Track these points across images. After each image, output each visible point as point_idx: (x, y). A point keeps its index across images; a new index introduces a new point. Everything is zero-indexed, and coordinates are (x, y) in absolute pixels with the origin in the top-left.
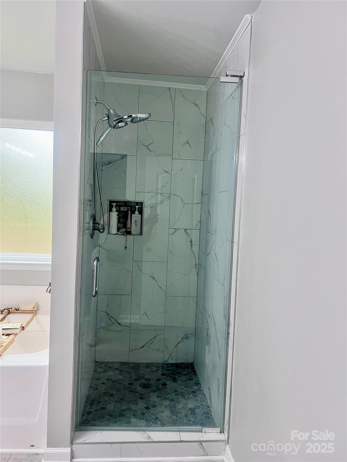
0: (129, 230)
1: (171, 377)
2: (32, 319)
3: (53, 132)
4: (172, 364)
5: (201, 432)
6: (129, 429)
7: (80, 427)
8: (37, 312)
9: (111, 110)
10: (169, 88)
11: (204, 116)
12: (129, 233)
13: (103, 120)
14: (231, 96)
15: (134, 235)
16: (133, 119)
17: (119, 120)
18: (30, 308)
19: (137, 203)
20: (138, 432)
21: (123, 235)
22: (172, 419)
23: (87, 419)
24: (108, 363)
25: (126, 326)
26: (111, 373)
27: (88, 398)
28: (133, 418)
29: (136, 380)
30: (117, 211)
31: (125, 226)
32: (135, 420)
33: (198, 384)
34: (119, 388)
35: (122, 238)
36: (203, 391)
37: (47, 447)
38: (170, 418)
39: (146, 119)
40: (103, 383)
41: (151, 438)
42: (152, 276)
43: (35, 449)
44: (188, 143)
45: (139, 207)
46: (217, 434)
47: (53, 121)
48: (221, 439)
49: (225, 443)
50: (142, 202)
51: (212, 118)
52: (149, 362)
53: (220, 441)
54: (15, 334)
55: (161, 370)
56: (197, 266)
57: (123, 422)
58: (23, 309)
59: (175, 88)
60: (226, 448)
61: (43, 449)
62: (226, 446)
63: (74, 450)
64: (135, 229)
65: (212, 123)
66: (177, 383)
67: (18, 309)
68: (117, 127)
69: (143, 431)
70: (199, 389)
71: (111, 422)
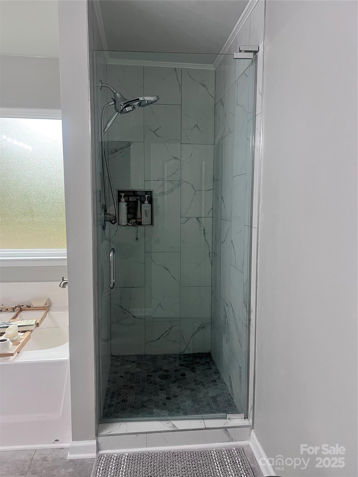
0: (139, 220)
1: (189, 367)
2: (45, 316)
3: (61, 120)
4: (189, 355)
5: (226, 418)
6: (153, 419)
7: (103, 419)
8: (50, 308)
9: (117, 94)
10: (175, 68)
11: (213, 98)
12: (140, 224)
13: (109, 105)
14: (244, 73)
15: (144, 225)
16: (141, 102)
17: (126, 105)
18: (42, 304)
19: (146, 192)
20: (162, 422)
21: (134, 226)
22: (195, 408)
23: (108, 412)
24: (125, 356)
25: (141, 319)
26: (129, 366)
27: (107, 391)
28: (155, 409)
29: (155, 371)
30: (126, 201)
31: (135, 217)
32: (158, 410)
33: (217, 372)
34: (138, 381)
35: (132, 230)
36: (223, 380)
37: (72, 441)
38: (192, 407)
39: (154, 102)
40: (121, 377)
41: (176, 427)
42: (165, 267)
43: (59, 443)
44: (197, 127)
45: (148, 196)
46: (242, 420)
47: (61, 109)
48: (245, 425)
49: (250, 428)
50: (152, 190)
51: (222, 98)
52: (166, 353)
53: (245, 427)
54: (31, 331)
55: (179, 361)
56: (211, 255)
57: (146, 413)
58: (35, 306)
59: (182, 69)
60: (251, 433)
61: (68, 443)
62: (252, 431)
63: (100, 442)
64: (145, 219)
65: (223, 104)
66: (196, 373)
67: (30, 306)
68: (124, 112)
69: (167, 420)
70: (219, 378)
71: (134, 414)
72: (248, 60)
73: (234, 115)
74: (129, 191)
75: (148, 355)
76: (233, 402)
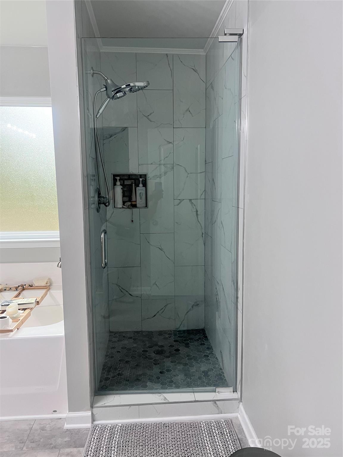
0: (134, 203)
1: (183, 343)
2: (46, 294)
3: (51, 107)
4: (184, 331)
5: (215, 392)
6: (146, 392)
7: (99, 392)
8: (51, 287)
9: (108, 80)
10: (167, 54)
11: (204, 82)
12: (135, 206)
13: (101, 92)
14: (230, 57)
15: (139, 208)
16: (131, 88)
17: (117, 90)
18: (43, 284)
19: (141, 176)
20: (154, 395)
21: (129, 208)
22: (187, 382)
23: (105, 385)
24: (122, 332)
25: (137, 297)
26: (126, 342)
27: (104, 365)
28: (148, 382)
29: (150, 347)
30: (121, 185)
31: (130, 200)
32: (151, 383)
33: (210, 348)
34: (134, 356)
35: (128, 212)
36: (215, 355)
37: (69, 412)
38: (184, 381)
39: (144, 88)
40: (118, 352)
41: (167, 399)
42: (160, 247)
43: (57, 414)
44: (188, 111)
45: (143, 180)
46: (231, 393)
47: (50, 96)
48: (234, 398)
49: (238, 401)
50: (146, 174)
51: (212, 82)
52: (162, 330)
53: (233, 400)
54: (31, 309)
55: (174, 337)
56: (204, 236)
57: (140, 386)
58: (36, 285)
59: (173, 54)
60: (239, 405)
61: (65, 414)
62: (240, 404)
63: (94, 413)
64: (140, 202)
65: (212, 88)
66: (190, 349)
67: (32, 285)
68: (115, 98)
69: (159, 393)
70: (211, 353)
71: (128, 387)
72: (235, 43)
73: (222, 99)
74: (124, 175)
75: (145, 332)
76: (224, 376)
